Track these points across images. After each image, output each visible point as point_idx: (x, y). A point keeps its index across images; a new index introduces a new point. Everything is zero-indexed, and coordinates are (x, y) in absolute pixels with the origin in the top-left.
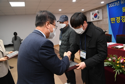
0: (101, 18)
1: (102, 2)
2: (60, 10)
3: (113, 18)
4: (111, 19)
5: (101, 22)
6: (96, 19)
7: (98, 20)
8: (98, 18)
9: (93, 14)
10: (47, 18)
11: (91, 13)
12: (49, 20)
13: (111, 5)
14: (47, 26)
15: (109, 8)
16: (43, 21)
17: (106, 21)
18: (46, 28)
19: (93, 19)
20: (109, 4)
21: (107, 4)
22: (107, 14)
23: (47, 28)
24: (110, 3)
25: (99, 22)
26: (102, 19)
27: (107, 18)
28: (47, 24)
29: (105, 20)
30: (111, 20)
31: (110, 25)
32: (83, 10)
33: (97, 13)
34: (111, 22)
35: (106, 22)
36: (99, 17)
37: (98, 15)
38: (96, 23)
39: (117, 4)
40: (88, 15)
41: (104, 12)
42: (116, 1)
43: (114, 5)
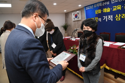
0: (80, 19)
1: (80, 6)
6: (76, 19)
7: (78, 20)
8: (78, 18)
9: (74, 14)
11: (73, 14)
15: (86, 10)
19: (74, 19)
20: (86, 7)
23: (34, 21)
24: (87, 6)
25: (79, 22)
27: (85, 18)
29: (83, 20)
33: (77, 14)
36: (78, 17)
38: (77, 22)
39: (91, 7)
40: (70, 15)
41: (83, 13)
42: (91, 5)
43: (90, 8)
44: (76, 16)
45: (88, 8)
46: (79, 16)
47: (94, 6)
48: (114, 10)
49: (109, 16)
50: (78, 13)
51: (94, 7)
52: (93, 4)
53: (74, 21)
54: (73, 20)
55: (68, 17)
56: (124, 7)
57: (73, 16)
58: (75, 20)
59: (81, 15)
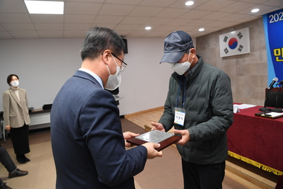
1: (255, 11)
2: (148, 28)
3: (279, 50)
4: (275, 50)
5: (247, 60)
7: (239, 53)
8: (240, 50)
11: (222, 37)
13: (274, 17)
14: (105, 60)
15: (269, 25)
17: (261, 56)
19: (226, 51)
20: (269, 14)
21: (264, 15)
22: (263, 38)
24: (273, 13)
25: (241, 60)
26: (249, 52)
27: (264, 48)
29: (257, 53)
30: (275, 54)
31: (272, 66)
32: (202, 30)
34: (274, 58)
35: (261, 59)
36: (241, 47)
37: (240, 42)
38: (234, 60)
40: (212, 43)
44: (233, 44)
45: (274, 20)
46: (245, 43)
53: (224, 58)
54: (223, 54)
55: (204, 48)
57: (223, 45)
58: (228, 55)
59: (251, 39)
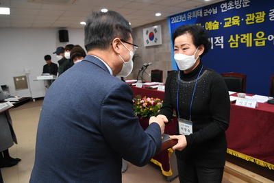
0: (160, 42)
1: (158, 15)
5: (160, 49)
6: (152, 43)
7: (155, 44)
8: (155, 42)
9: (147, 33)
10: (114, 30)
11: (145, 31)
12: (119, 33)
13: (174, 19)
14: (116, 49)
15: (171, 24)
16: (104, 38)
17: (168, 47)
18: (113, 54)
19: (148, 42)
20: (171, 17)
21: (168, 17)
23: (117, 54)
24: (173, 16)
25: (156, 49)
27: (169, 41)
28: (114, 44)
29: (166, 45)
33: (154, 32)
35: (168, 49)
36: (156, 39)
37: (156, 36)
38: (153, 49)
39: (182, 19)
40: (139, 34)
41: (165, 30)
42: (182, 14)
43: (179, 20)
45: (175, 21)
47: (187, 16)
48: (227, 25)
49: (217, 38)
50: (155, 30)
51: (187, 19)
52: (186, 13)
53: (147, 47)
56: (244, 20)
57: (146, 37)
58: (149, 45)
59: (162, 33)
